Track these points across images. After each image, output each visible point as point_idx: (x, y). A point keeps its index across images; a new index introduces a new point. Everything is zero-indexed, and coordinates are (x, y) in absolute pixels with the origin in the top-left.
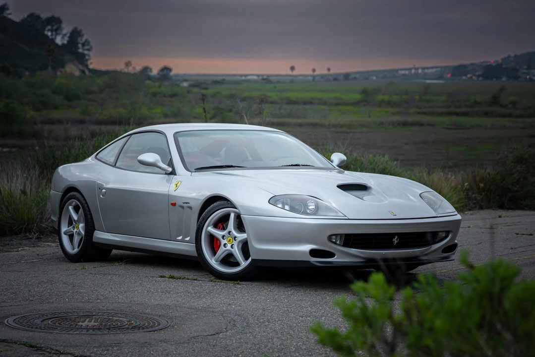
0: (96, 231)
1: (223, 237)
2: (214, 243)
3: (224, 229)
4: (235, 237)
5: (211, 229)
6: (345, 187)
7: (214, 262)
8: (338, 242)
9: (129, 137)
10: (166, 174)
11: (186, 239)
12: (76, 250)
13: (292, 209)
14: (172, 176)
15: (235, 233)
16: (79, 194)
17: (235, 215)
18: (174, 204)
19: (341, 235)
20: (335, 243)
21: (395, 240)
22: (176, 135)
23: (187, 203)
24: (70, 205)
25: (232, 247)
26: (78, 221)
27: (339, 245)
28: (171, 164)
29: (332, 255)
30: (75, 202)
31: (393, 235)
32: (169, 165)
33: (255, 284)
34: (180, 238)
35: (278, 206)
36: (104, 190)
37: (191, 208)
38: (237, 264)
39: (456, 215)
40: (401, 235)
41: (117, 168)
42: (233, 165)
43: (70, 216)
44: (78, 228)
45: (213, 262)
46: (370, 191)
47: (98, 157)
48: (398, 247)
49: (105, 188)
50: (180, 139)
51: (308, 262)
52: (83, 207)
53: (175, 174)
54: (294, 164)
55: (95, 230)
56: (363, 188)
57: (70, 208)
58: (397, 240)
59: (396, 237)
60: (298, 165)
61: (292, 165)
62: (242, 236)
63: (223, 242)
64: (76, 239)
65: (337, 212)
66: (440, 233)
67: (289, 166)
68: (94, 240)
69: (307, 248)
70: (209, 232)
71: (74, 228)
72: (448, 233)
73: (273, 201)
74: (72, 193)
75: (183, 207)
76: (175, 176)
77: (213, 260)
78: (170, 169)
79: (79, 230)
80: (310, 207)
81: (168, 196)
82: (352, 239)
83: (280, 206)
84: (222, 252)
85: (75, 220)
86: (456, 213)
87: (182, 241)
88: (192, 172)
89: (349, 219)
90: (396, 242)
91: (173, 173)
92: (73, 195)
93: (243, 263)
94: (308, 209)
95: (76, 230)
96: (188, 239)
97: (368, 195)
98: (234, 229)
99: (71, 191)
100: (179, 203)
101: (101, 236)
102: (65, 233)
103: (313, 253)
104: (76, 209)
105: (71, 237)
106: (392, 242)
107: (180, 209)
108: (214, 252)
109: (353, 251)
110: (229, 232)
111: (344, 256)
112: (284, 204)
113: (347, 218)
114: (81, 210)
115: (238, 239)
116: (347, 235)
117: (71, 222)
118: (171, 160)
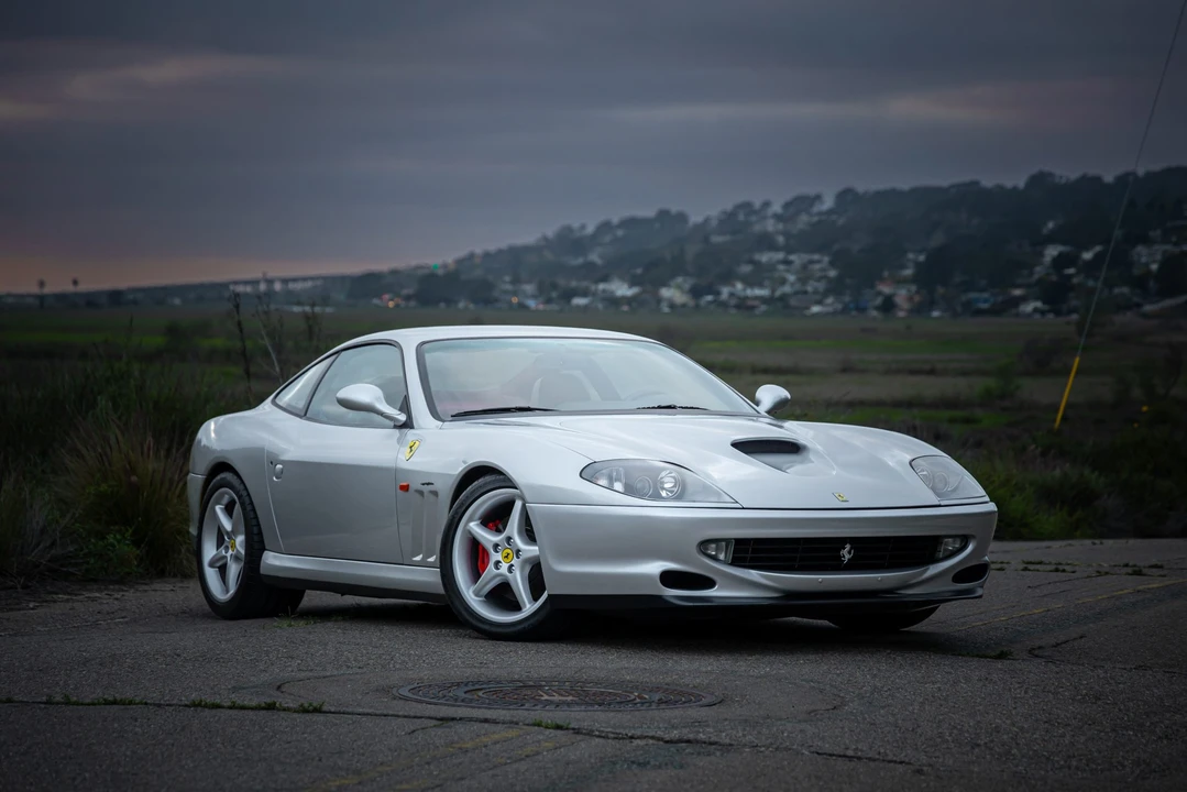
0: (265, 552)
1: (496, 546)
3: (499, 531)
4: (518, 551)
5: (475, 528)
6: (748, 447)
7: (474, 598)
8: (722, 557)
9: (334, 357)
10: (395, 427)
11: (429, 560)
12: (231, 592)
13: (630, 490)
14: (405, 431)
15: (518, 542)
16: (234, 476)
17: (520, 504)
18: (405, 488)
19: (727, 541)
20: (714, 558)
21: (846, 554)
22: (421, 349)
23: (428, 484)
24: (218, 500)
25: (510, 569)
26: (234, 532)
27: (725, 562)
28: (405, 407)
29: (708, 583)
30: (227, 493)
31: (841, 542)
32: (401, 410)
34: (418, 558)
35: (600, 482)
36: (279, 466)
37: (435, 493)
38: (517, 607)
39: (986, 502)
41: (309, 419)
42: (532, 407)
43: (218, 523)
44: (233, 546)
46: (805, 454)
47: (277, 401)
48: (851, 567)
49: (282, 462)
50: (428, 357)
51: (659, 598)
52: (242, 504)
53: (412, 427)
54: (663, 405)
55: (265, 549)
56: (791, 448)
57: (219, 509)
58: (849, 552)
59: (848, 547)
60: (674, 407)
61: (659, 407)
62: (530, 550)
63: (495, 557)
64: (234, 570)
65: (719, 495)
66: (949, 540)
67: (653, 408)
68: (262, 571)
69: (655, 568)
70: (470, 532)
71: (227, 548)
72: (965, 540)
73: (589, 473)
74: (223, 475)
75: (421, 493)
76: (412, 431)
77: (472, 594)
78: (402, 418)
79: (236, 550)
80: (667, 485)
81: (395, 472)
82: (751, 551)
84: (489, 577)
85: (227, 533)
86: (987, 499)
87: (422, 564)
88: (443, 421)
89: (743, 508)
90: (847, 557)
91: (408, 425)
92: (222, 479)
93: (528, 606)
94: (663, 489)
95: (230, 552)
96: (432, 559)
97: (802, 462)
98: (520, 533)
99: (220, 472)
100: (415, 485)
101: (273, 560)
102: (212, 565)
103: (668, 578)
104: (229, 510)
105: (223, 570)
106: (839, 558)
107: (417, 495)
109: (754, 575)
110: (509, 539)
111: (736, 586)
112: (611, 480)
113: (737, 506)
114: (238, 510)
115: (524, 555)
116: (740, 542)
117: (221, 537)
118: (406, 400)
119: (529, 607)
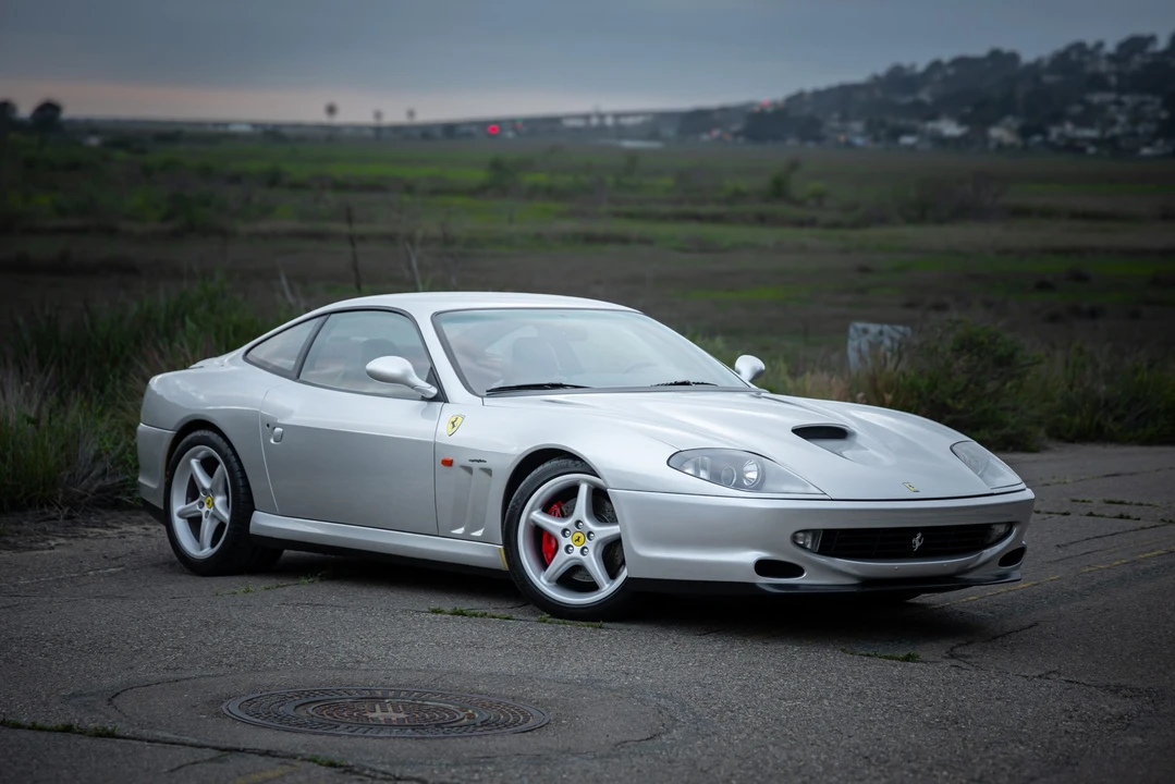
0: (256, 512)
1: (564, 531)
2: (544, 544)
3: (564, 515)
4: (590, 533)
5: (539, 517)
6: (807, 433)
7: (545, 582)
8: (809, 546)
9: (323, 318)
10: (423, 399)
11: (474, 534)
12: (207, 551)
13: (715, 478)
14: (439, 404)
15: (589, 525)
16: (215, 435)
17: (589, 488)
18: (448, 463)
19: (814, 532)
20: (803, 547)
21: (917, 542)
22: (436, 317)
23: (480, 461)
24: (194, 456)
25: (582, 551)
26: (212, 492)
27: (811, 551)
28: (433, 378)
29: (796, 570)
30: (204, 450)
31: (911, 532)
32: (428, 381)
33: (634, 627)
34: (460, 531)
35: (687, 471)
36: (278, 430)
37: (488, 471)
38: (593, 587)
39: (1024, 490)
40: (928, 532)
41: (304, 382)
42: (563, 383)
43: (192, 477)
44: (211, 504)
45: (542, 582)
46: (853, 439)
47: (249, 356)
48: (922, 554)
49: (281, 426)
50: (448, 329)
51: (753, 585)
52: (227, 463)
53: (446, 400)
54: (680, 380)
55: (253, 509)
56: (838, 433)
57: (194, 462)
58: (920, 541)
59: (918, 536)
60: (688, 384)
61: (676, 384)
62: (605, 531)
63: (564, 542)
64: (208, 527)
65: (805, 485)
66: (997, 527)
67: (672, 384)
68: (252, 530)
69: (751, 556)
70: (533, 521)
71: (202, 504)
72: (1010, 525)
73: (676, 460)
74: (199, 433)
75: (469, 470)
76: (446, 404)
77: (542, 578)
78: (434, 391)
79: (215, 508)
80: (749, 475)
81: (434, 446)
82: (837, 540)
83: (690, 471)
84: (560, 561)
85: (204, 489)
86: (1023, 486)
87: (465, 537)
89: (832, 500)
90: (917, 545)
91: (441, 397)
92: (203, 437)
93: (607, 586)
94: (745, 478)
95: (206, 508)
96: (478, 533)
97: (849, 448)
98: (588, 516)
99: (196, 429)
100: (460, 460)
101: (266, 522)
102: (181, 515)
103: (762, 567)
104: (209, 466)
105: (195, 523)
106: (911, 545)
107: (465, 474)
108: (544, 562)
109: (840, 563)
110: (577, 523)
111: (821, 574)
112: (697, 468)
113: (825, 497)
114: (222, 468)
115: (596, 538)
116: (827, 532)
117: (193, 492)
118: (433, 370)
119: (607, 588)
